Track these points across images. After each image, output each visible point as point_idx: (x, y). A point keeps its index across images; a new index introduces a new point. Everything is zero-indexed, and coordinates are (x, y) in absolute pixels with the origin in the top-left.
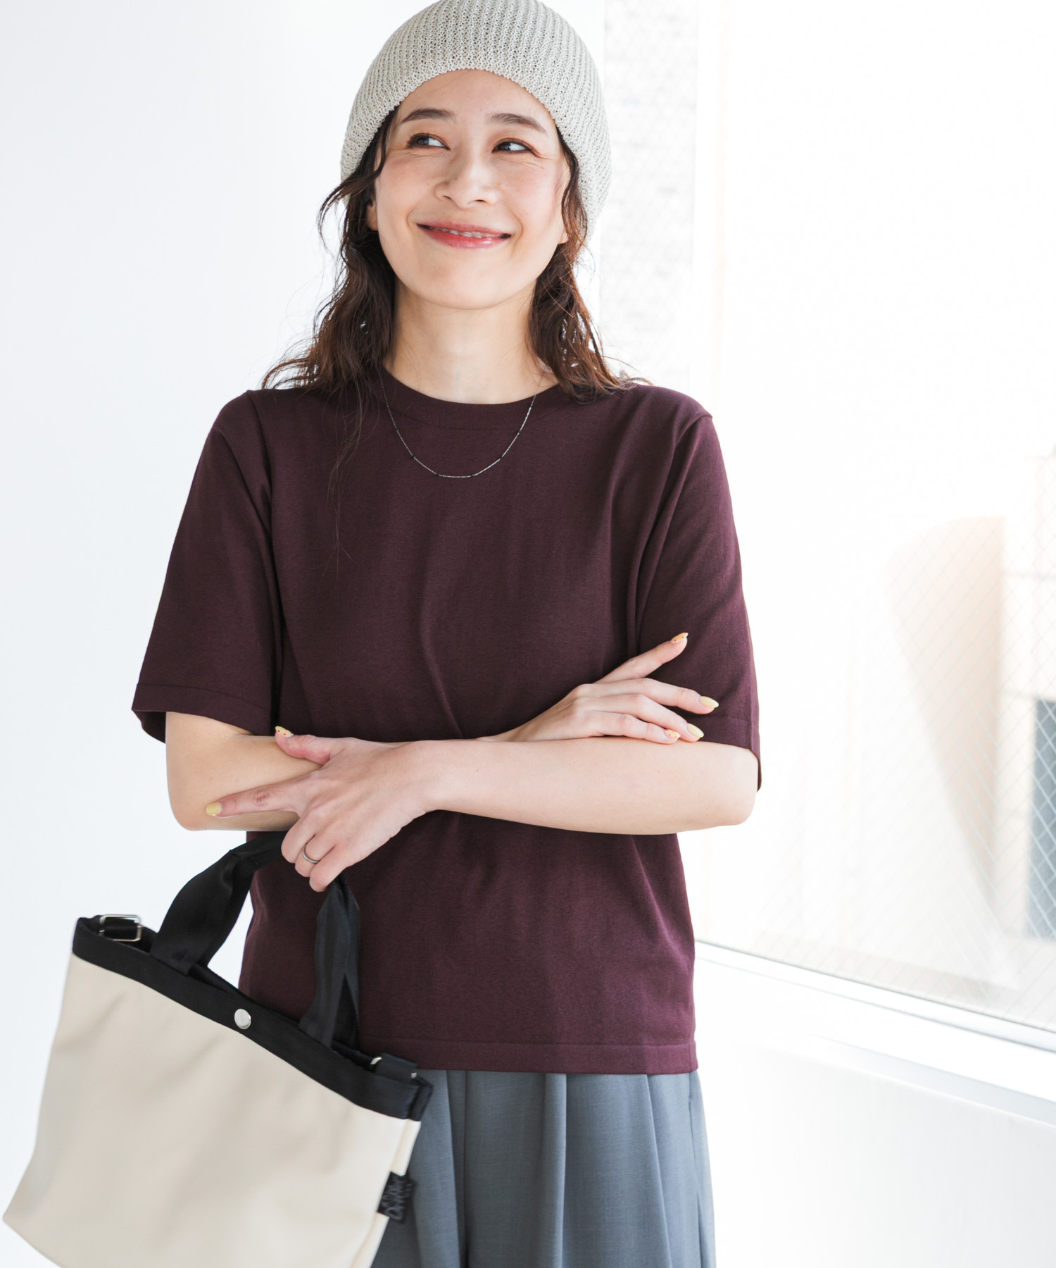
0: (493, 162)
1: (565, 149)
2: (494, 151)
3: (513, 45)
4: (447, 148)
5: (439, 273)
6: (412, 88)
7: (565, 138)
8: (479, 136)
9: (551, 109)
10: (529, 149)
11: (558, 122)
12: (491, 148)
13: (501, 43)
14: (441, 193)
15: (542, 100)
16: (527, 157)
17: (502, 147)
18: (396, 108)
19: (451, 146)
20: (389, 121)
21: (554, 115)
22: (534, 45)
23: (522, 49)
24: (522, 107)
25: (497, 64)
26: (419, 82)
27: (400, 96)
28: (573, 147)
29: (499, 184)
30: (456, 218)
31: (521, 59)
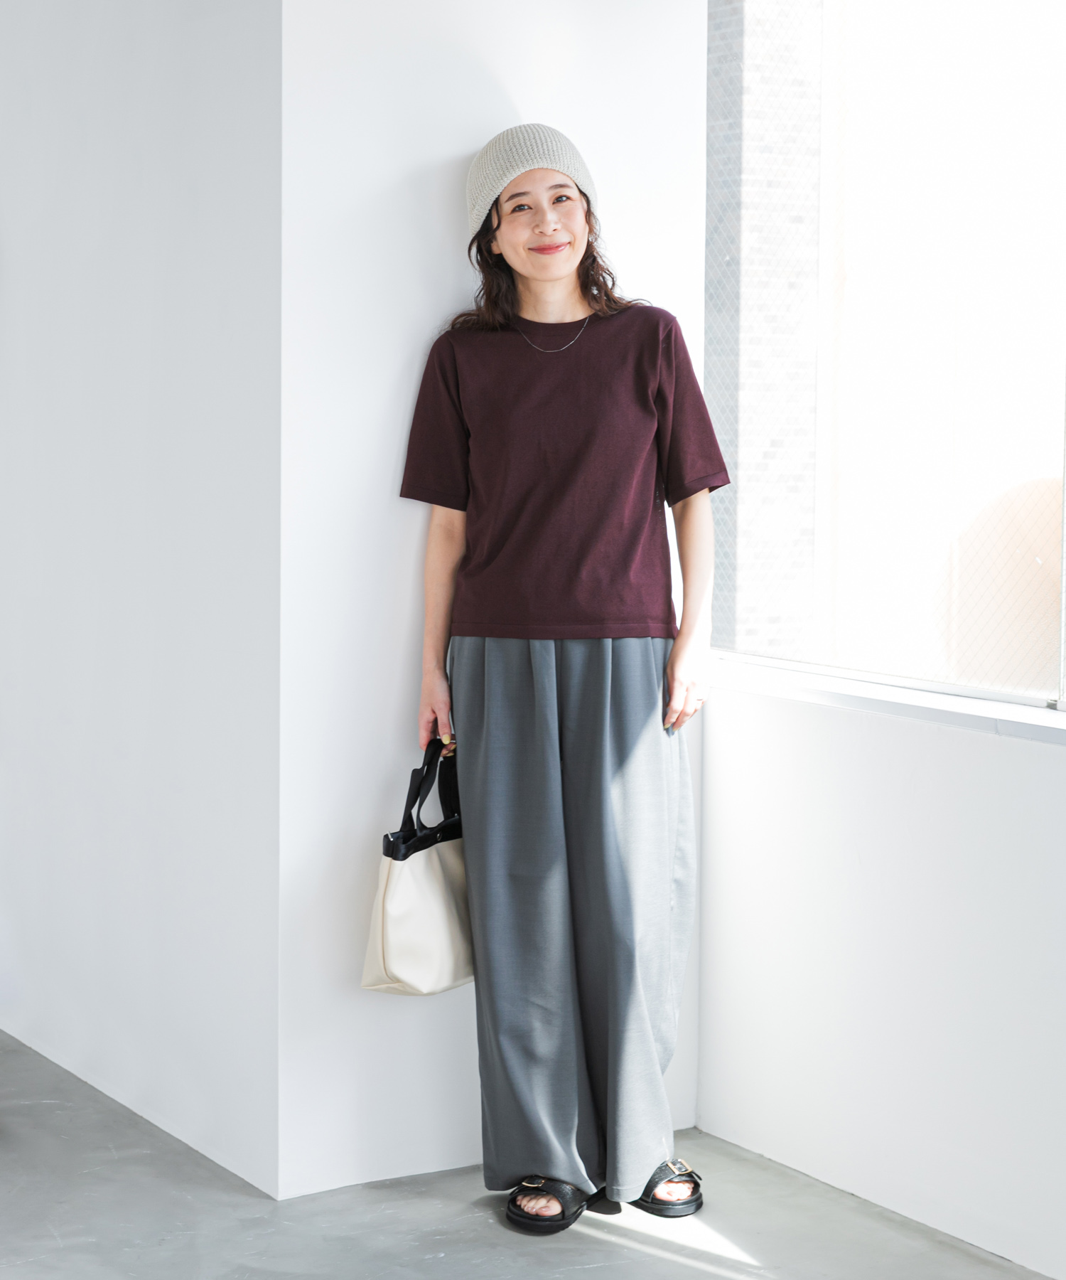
0: (554, 209)
1: (581, 192)
2: (554, 203)
3: (546, 152)
4: (531, 208)
5: (544, 267)
6: (506, 185)
7: (580, 187)
8: (545, 199)
9: (571, 176)
10: (568, 198)
11: (576, 181)
12: (552, 203)
13: (541, 152)
14: (537, 231)
15: (567, 174)
16: (569, 202)
17: (558, 200)
18: (499, 196)
19: (532, 207)
20: (496, 203)
21: (574, 179)
22: (555, 149)
23: (551, 153)
24: (560, 179)
25: (544, 164)
26: (509, 181)
27: (501, 189)
28: (583, 190)
29: (560, 219)
30: (547, 241)
31: (553, 158)
